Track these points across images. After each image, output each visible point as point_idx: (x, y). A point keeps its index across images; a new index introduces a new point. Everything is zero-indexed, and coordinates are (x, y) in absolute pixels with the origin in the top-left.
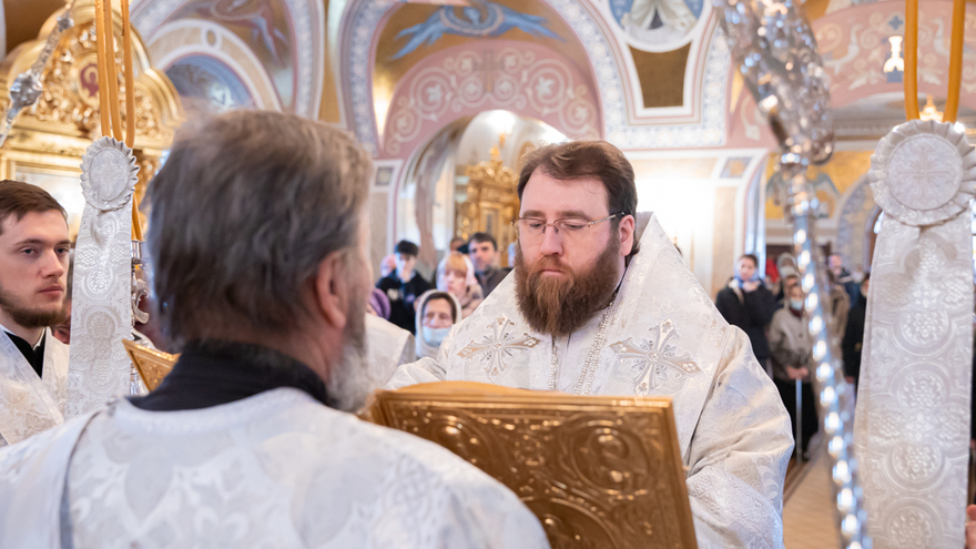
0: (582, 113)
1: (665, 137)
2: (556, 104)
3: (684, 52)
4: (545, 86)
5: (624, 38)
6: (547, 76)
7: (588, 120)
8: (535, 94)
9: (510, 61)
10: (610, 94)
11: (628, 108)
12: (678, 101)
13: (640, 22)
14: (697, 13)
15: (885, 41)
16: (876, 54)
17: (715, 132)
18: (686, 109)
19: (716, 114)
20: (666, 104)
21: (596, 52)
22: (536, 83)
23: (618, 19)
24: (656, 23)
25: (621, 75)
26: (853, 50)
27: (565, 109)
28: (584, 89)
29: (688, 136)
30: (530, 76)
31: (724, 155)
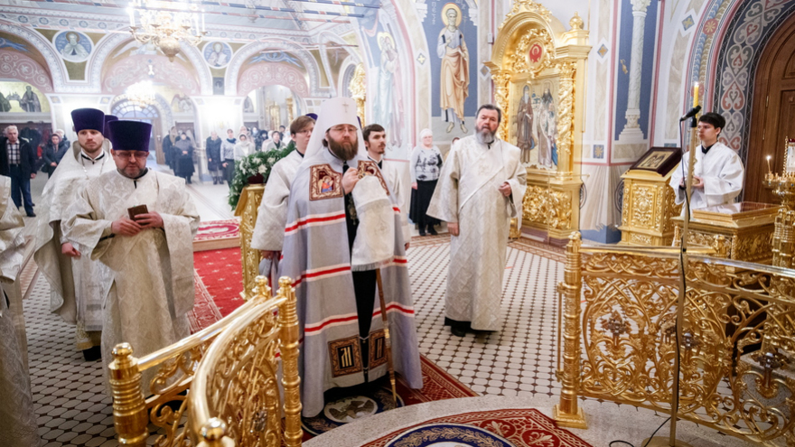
0: (43, 79)
1: (78, 90)
2: (31, 75)
3: (84, 63)
4: (25, 69)
5: (61, 57)
6: (26, 65)
7: (46, 82)
8: (21, 71)
9: (6, 58)
10: (55, 74)
11: (63, 79)
12: (83, 78)
13: (68, 52)
14: (89, 52)
15: (147, 66)
16: (145, 70)
17: (97, 89)
18: (86, 81)
19: (97, 83)
20: (78, 79)
21: (50, 60)
22: (20, 67)
23: (59, 51)
24: (74, 53)
25: (60, 68)
26: (139, 68)
27: (35, 78)
28: (43, 71)
29: (87, 90)
30: (17, 64)
31: (100, 97)
